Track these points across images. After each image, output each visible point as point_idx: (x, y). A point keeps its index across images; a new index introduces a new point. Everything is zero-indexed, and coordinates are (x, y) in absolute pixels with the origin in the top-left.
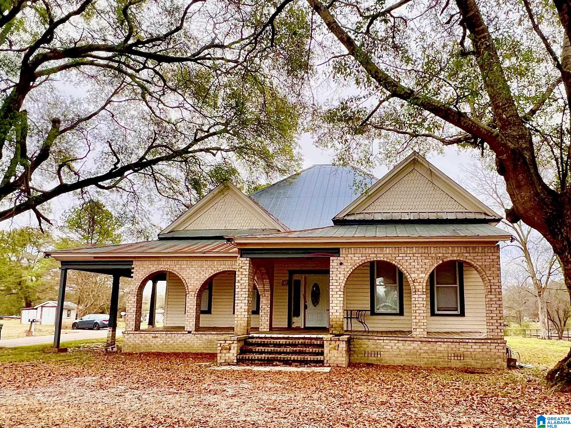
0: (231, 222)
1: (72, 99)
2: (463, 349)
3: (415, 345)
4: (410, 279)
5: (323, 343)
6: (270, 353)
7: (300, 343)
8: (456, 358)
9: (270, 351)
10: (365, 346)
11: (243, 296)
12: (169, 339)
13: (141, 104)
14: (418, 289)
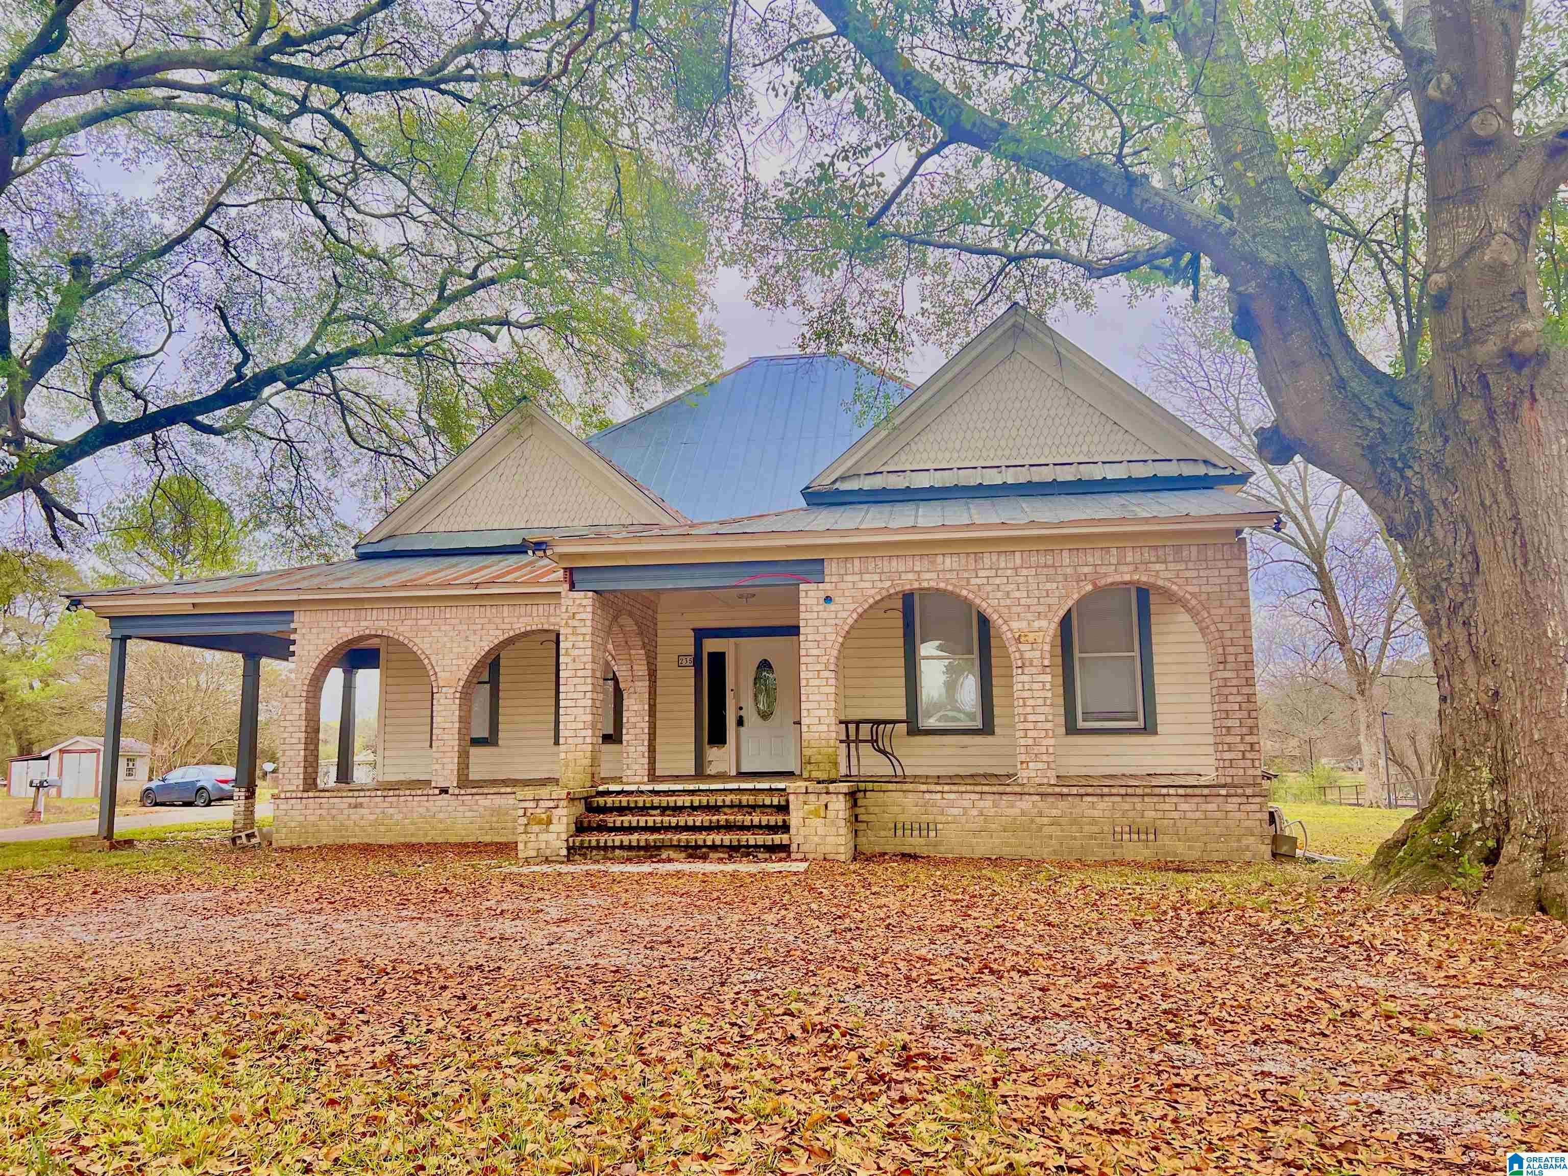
0: (542, 508)
1: (119, 201)
2: (1153, 814)
3: (1026, 804)
4: (1009, 635)
5: (787, 801)
6: (654, 829)
7: (728, 803)
8: (1135, 837)
9: (650, 824)
10: (896, 809)
11: (579, 688)
12: (391, 811)
13: (297, 212)
14: (1031, 660)
